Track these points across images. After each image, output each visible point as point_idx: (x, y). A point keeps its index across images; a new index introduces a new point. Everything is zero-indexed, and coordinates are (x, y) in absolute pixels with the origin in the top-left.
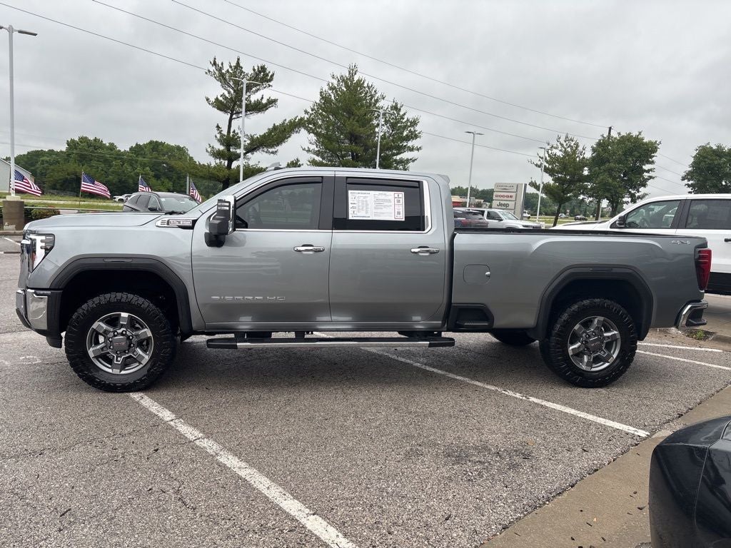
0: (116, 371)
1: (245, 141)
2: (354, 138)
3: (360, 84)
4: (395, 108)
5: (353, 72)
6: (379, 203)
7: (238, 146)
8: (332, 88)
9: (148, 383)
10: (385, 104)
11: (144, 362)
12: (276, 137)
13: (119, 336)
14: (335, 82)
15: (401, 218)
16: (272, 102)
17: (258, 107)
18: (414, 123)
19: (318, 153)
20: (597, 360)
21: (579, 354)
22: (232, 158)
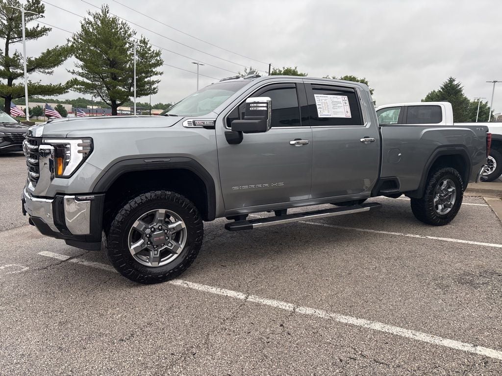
0: (155, 264)
1: (24, 62)
2: (113, 64)
3: (114, 21)
4: (144, 42)
5: (106, 12)
6: (335, 104)
7: (17, 66)
8: (90, 23)
10: (136, 38)
11: (179, 251)
12: (50, 60)
14: (92, 19)
16: (45, 30)
17: (33, 34)
18: (158, 54)
19: (82, 75)
20: (445, 207)
21: (437, 204)
22: (11, 77)
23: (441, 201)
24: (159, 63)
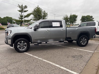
0: (22, 50)
1: (24, 16)
2: (39, 16)
3: (39, 8)
4: (44, 11)
5: (38, 6)
6: (56, 24)
7: (23, 17)
8: (35, 9)
9: (26, 51)
10: (43, 11)
11: (26, 48)
12: (28, 15)
13: (22, 44)
14: (36, 8)
15: (59, 26)
16: (27, 11)
17: (25, 11)
18: (47, 13)
19: (34, 18)
20: (84, 43)
21: (82, 43)
22: (22, 19)
23: (83, 42)
24: (47, 15)
